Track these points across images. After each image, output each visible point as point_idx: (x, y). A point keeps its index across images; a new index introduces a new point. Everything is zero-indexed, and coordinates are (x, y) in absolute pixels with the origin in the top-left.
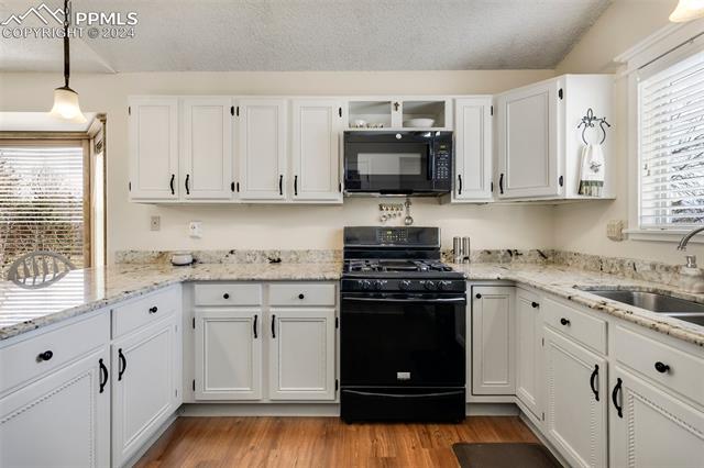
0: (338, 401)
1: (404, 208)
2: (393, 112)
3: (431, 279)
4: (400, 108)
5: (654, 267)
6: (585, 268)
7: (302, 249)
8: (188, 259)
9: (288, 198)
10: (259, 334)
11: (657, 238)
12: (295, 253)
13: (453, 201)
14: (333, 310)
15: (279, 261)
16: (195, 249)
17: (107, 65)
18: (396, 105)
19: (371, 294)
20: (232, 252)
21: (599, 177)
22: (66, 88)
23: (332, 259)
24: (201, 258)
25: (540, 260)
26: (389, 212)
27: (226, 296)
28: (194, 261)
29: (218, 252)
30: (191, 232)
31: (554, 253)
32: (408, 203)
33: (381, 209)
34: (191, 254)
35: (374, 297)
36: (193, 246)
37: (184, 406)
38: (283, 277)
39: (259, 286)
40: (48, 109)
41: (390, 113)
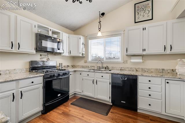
1: (47, 56)
5: (91, 66)
6: (80, 68)
11: (90, 62)
13: (62, 55)
21: (84, 53)
23: (25, 71)
25: (72, 67)
26: (43, 57)
31: (74, 66)
33: (41, 56)
39: (15, 82)
41: (49, 31)
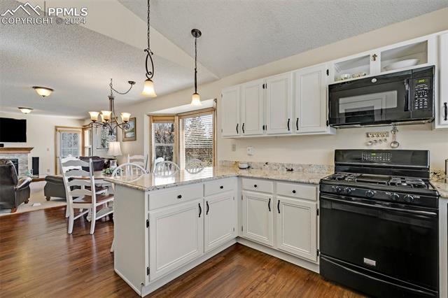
0: (318, 263)
1: (391, 135)
2: (372, 62)
3: (396, 192)
4: (378, 59)
7: (306, 164)
8: (246, 166)
9: (293, 132)
10: (272, 210)
12: (302, 166)
13: (437, 127)
14: (315, 203)
15: (292, 170)
16: (250, 161)
17: (216, 77)
18: (375, 56)
19: (343, 197)
20: (267, 163)
22: (196, 93)
24: (252, 166)
26: (375, 138)
27: (255, 186)
28: (249, 167)
29: (260, 163)
30: (249, 152)
32: (395, 130)
33: (368, 136)
34: (248, 163)
35: (346, 199)
36: (249, 160)
37: (238, 238)
38: (284, 179)
39: (272, 182)
40: (190, 103)
41: (369, 64)
